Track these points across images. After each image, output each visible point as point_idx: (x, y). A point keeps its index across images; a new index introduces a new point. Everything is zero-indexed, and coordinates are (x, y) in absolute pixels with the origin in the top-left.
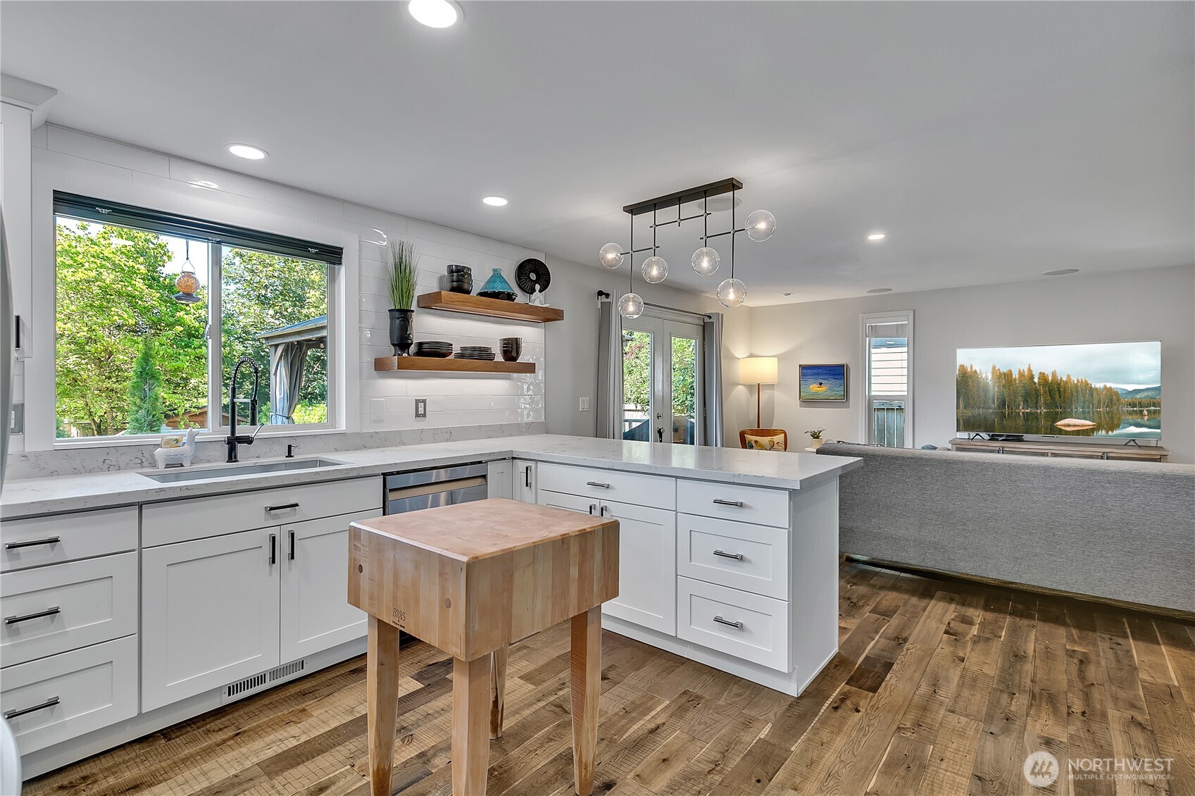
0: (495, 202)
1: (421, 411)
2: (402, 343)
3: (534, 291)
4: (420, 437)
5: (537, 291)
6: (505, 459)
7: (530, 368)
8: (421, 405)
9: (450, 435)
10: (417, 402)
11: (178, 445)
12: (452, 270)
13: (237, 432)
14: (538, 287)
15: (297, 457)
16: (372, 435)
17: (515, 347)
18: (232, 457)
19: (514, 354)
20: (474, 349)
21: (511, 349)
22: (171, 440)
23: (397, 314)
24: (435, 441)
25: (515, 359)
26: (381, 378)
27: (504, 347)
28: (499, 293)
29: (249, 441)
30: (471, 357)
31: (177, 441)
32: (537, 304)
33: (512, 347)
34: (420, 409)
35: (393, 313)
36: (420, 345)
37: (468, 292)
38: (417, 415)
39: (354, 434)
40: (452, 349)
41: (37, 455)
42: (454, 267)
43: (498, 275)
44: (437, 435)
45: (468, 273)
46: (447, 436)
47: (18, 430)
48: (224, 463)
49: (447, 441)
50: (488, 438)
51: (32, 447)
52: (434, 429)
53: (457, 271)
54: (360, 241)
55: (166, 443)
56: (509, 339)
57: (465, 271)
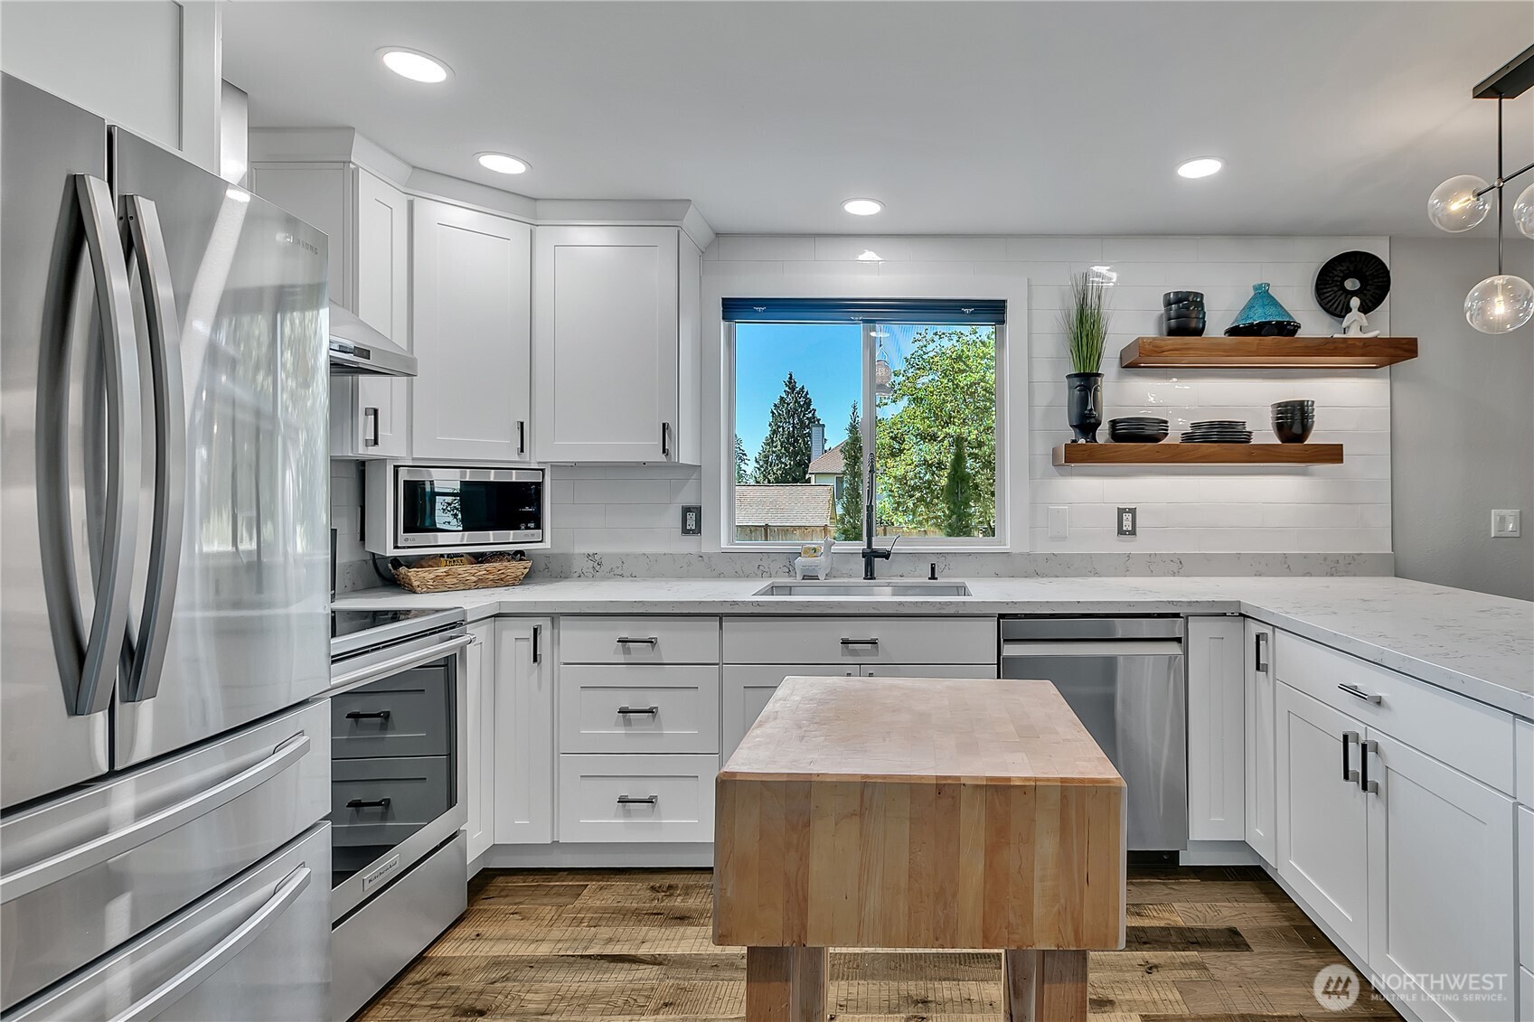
0: (1200, 169)
1: (1127, 525)
2: (1086, 423)
3: (1349, 310)
4: (1125, 566)
5: (1355, 310)
6: (1225, 615)
7: (1333, 454)
8: (1127, 518)
9: (1178, 565)
10: (1121, 512)
11: (815, 554)
12: (1169, 301)
13: (873, 544)
14: (1355, 302)
15: (941, 581)
16: (1048, 558)
17: (1298, 417)
18: (870, 574)
19: (1297, 429)
20: (1212, 425)
21: (1293, 421)
22: (810, 548)
23: (1077, 382)
24: (1152, 574)
25: (1301, 438)
26: (1062, 475)
27: (1278, 418)
28: (1262, 325)
29: (886, 555)
30: (1205, 439)
31: (815, 550)
32: (1354, 333)
33: (1292, 418)
34: (1126, 522)
35: (1071, 379)
36: (1114, 423)
37: (1199, 332)
38: (1121, 532)
39: (1022, 554)
40: (1169, 428)
41: (710, 556)
42: (1172, 296)
43: (1263, 295)
44: (1154, 565)
45: (1196, 301)
46: (1175, 567)
47: (698, 531)
48: (861, 580)
49: (1174, 574)
50: (1256, 575)
51: (707, 548)
52: (1150, 555)
53: (1178, 301)
54: (1029, 286)
55: (806, 552)
56: (1287, 404)
57: (1191, 299)
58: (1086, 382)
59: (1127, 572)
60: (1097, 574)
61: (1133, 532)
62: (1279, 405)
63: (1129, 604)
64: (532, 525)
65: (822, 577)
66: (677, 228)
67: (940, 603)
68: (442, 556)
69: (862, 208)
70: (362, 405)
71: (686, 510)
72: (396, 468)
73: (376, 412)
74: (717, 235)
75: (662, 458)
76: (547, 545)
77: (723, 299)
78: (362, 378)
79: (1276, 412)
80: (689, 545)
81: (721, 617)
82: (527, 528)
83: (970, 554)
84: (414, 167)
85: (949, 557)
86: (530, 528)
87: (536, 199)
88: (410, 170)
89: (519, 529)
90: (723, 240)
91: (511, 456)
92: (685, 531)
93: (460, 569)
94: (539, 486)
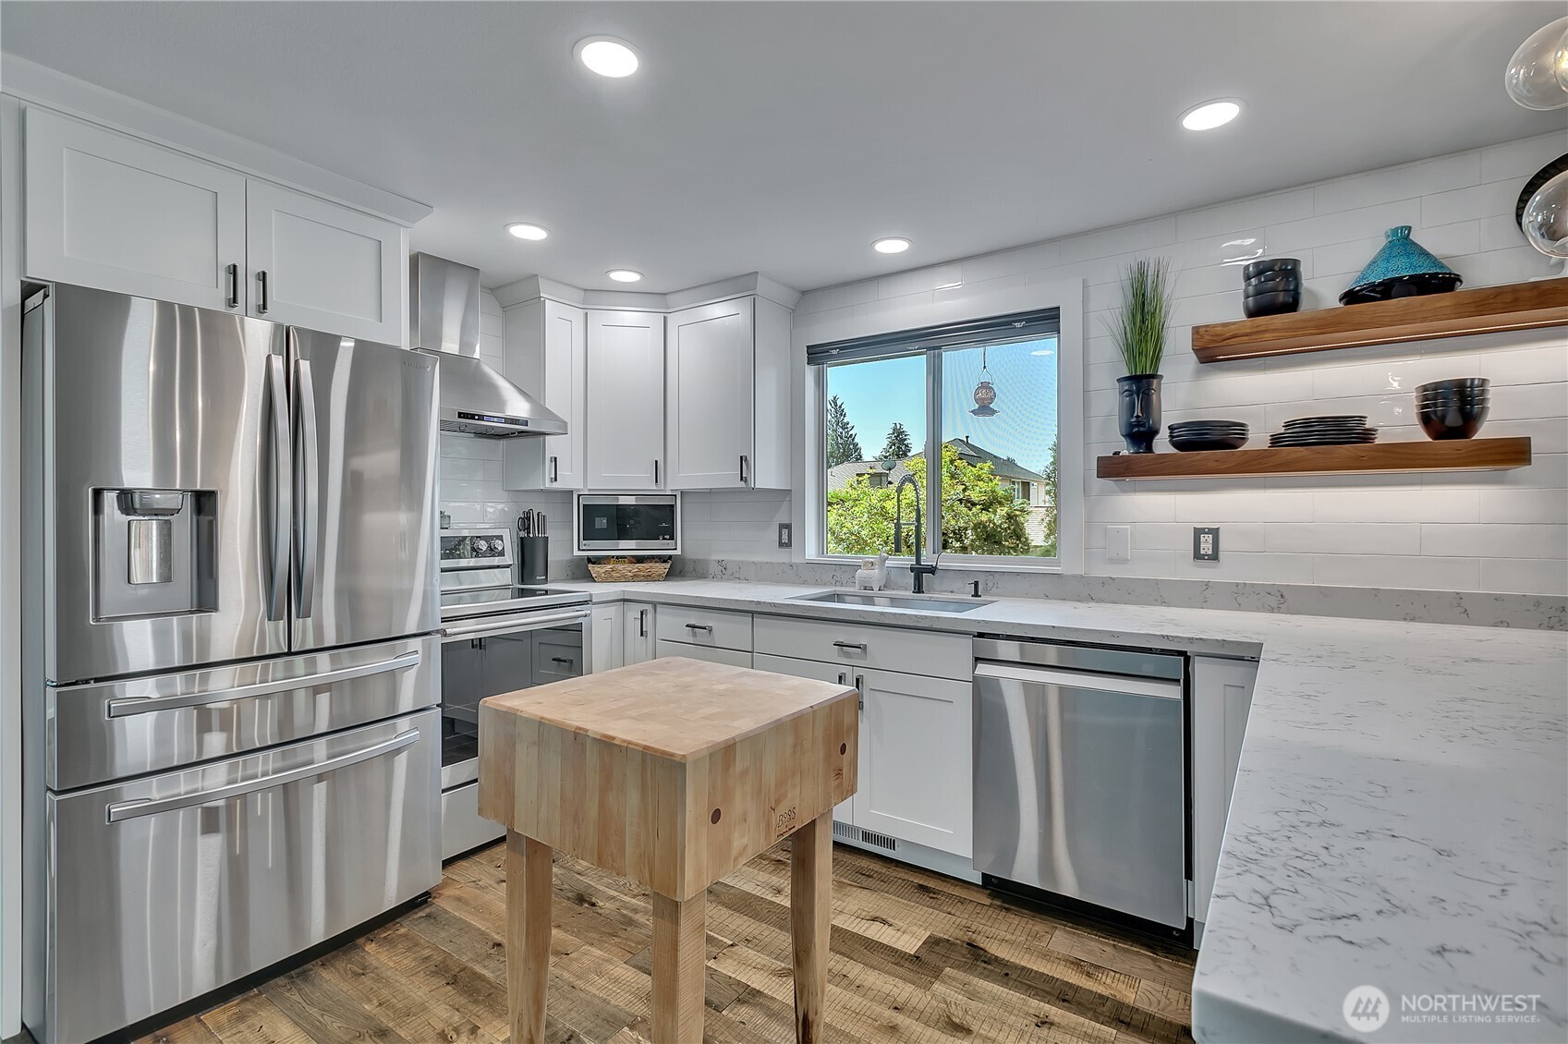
1: (1206, 547)
4: (1204, 596)
6: (1241, 659)
7: (1515, 449)
10: (1198, 533)
11: (873, 568)
13: (922, 560)
16: (1104, 582)
18: (919, 588)
22: (868, 562)
24: (1239, 607)
26: (1124, 491)
27: (1425, 407)
29: (932, 570)
31: (872, 564)
34: (1206, 546)
36: (1179, 429)
37: (1292, 306)
38: (1198, 556)
39: (1074, 576)
40: (1248, 430)
41: (798, 565)
42: (1251, 269)
43: (1402, 241)
44: (1239, 597)
45: (1286, 269)
46: (1273, 601)
47: (789, 545)
48: (909, 594)
49: (1272, 610)
50: (1405, 619)
51: (796, 559)
52: (1237, 585)
53: (1259, 273)
54: (1084, 287)
55: (865, 565)
56: (1436, 386)
57: (1277, 268)
58: (1141, 385)
59: (1204, 604)
60: (1164, 603)
61: (1215, 556)
62: (1425, 388)
63: (1113, 634)
64: (667, 537)
65: (876, 589)
66: (752, 297)
67: (916, 616)
68: (613, 557)
69: (892, 247)
70: (548, 455)
71: (782, 526)
72: (579, 496)
73: (556, 458)
74: (804, 293)
75: (742, 484)
76: (678, 552)
77: (808, 347)
78: (547, 437)
79: (1421, 398)
80: (782, 556)
81: (753, 613)
82: (664, 539)
83: (1018, 574)
84: (585, 290)
85: (997, 575)
86: (666, 539)
87: (665, 294)
88: (583, 292)
89: (658, 539)
90: (807, 298)
91: (650, 486)
92: (781, 545)
93: (620, 567)
94: (672, 508)
